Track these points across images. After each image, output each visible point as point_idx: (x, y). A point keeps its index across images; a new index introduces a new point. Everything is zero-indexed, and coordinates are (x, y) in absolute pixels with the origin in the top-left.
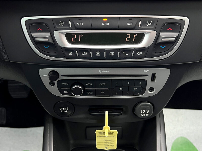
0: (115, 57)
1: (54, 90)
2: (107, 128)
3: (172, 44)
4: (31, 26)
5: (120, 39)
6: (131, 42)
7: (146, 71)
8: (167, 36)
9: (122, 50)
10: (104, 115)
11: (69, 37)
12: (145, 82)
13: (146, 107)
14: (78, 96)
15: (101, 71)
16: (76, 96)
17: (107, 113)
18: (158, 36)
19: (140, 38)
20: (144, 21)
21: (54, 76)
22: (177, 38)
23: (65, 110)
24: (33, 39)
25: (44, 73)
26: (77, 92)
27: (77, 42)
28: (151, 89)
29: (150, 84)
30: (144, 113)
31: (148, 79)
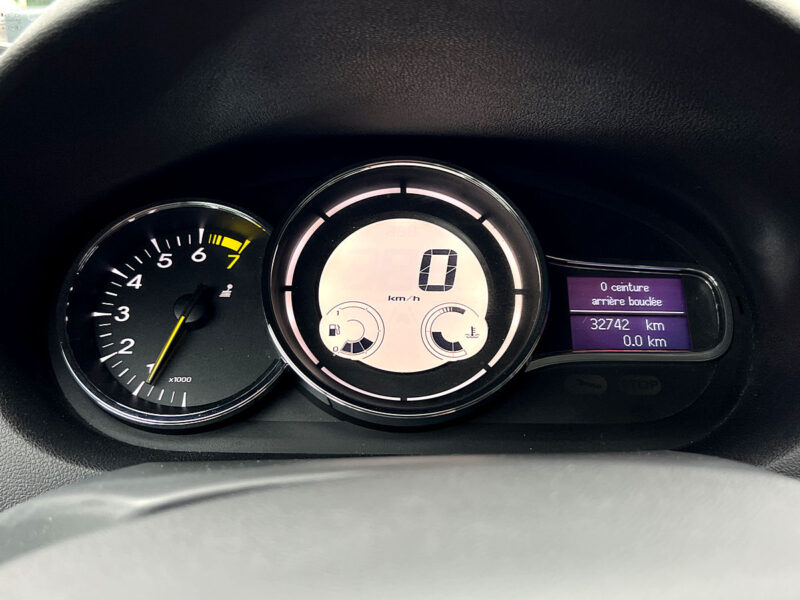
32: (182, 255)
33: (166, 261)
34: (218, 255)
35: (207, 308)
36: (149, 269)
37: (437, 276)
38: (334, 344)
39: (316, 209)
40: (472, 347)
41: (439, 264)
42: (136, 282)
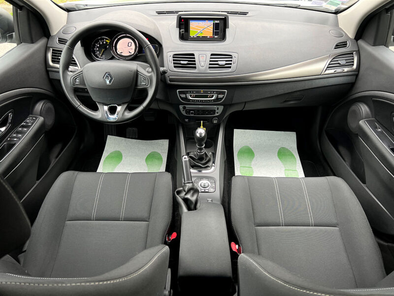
0: (205, 102)
1: (184, 113)
2: (202, 127)
3: (222, 98)
4: (180, 93)
5: (206, 97)
6: (210, 98)
7: (215, 107)
8: (220, 96)
9: (207, 100)
10: (201, 123)
11: (191, 96)
12: (215, 110)
13: (216, 120)
14: (193, 115)
15: (200, 106)
16: (191, 115)
17: (202, 122)
18: (218, 96)
19: (212, 96)
20: (214, 91)
21: (184, 108)
22: (224, 97)
23: (187, 120)
24: (180, 96)
25: (181, 107)
26: (192, 113)
27: (193, 97)
28: (217, 113)
29: (217, 111)
30: (215, 122)
31: (216, 109)
32: (103, 42)
33: (101, 43)
34: (106, 42)
35: (106, 49)
36: (99, 44)
37: (130, 45)
38: (119, 53)
39: (117, 37)
40: (133, 53)
41: (130, 43)
42: (98, 46)
